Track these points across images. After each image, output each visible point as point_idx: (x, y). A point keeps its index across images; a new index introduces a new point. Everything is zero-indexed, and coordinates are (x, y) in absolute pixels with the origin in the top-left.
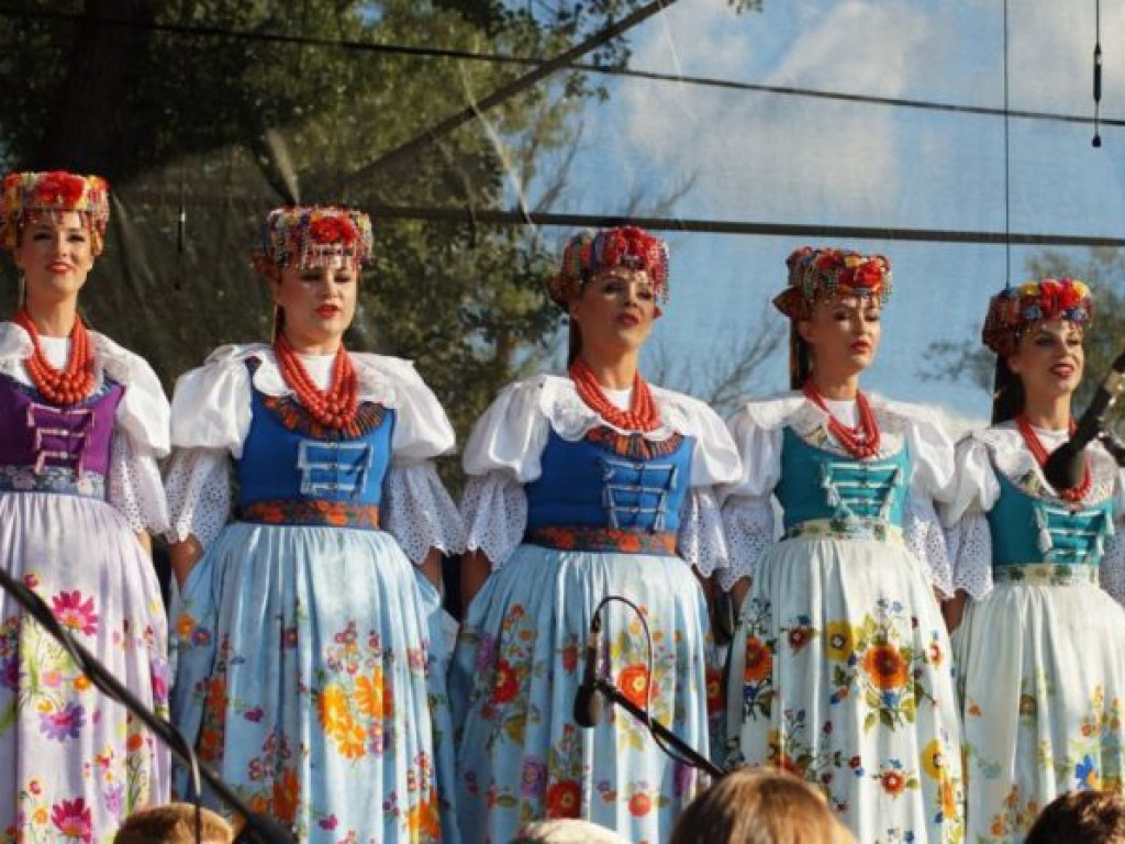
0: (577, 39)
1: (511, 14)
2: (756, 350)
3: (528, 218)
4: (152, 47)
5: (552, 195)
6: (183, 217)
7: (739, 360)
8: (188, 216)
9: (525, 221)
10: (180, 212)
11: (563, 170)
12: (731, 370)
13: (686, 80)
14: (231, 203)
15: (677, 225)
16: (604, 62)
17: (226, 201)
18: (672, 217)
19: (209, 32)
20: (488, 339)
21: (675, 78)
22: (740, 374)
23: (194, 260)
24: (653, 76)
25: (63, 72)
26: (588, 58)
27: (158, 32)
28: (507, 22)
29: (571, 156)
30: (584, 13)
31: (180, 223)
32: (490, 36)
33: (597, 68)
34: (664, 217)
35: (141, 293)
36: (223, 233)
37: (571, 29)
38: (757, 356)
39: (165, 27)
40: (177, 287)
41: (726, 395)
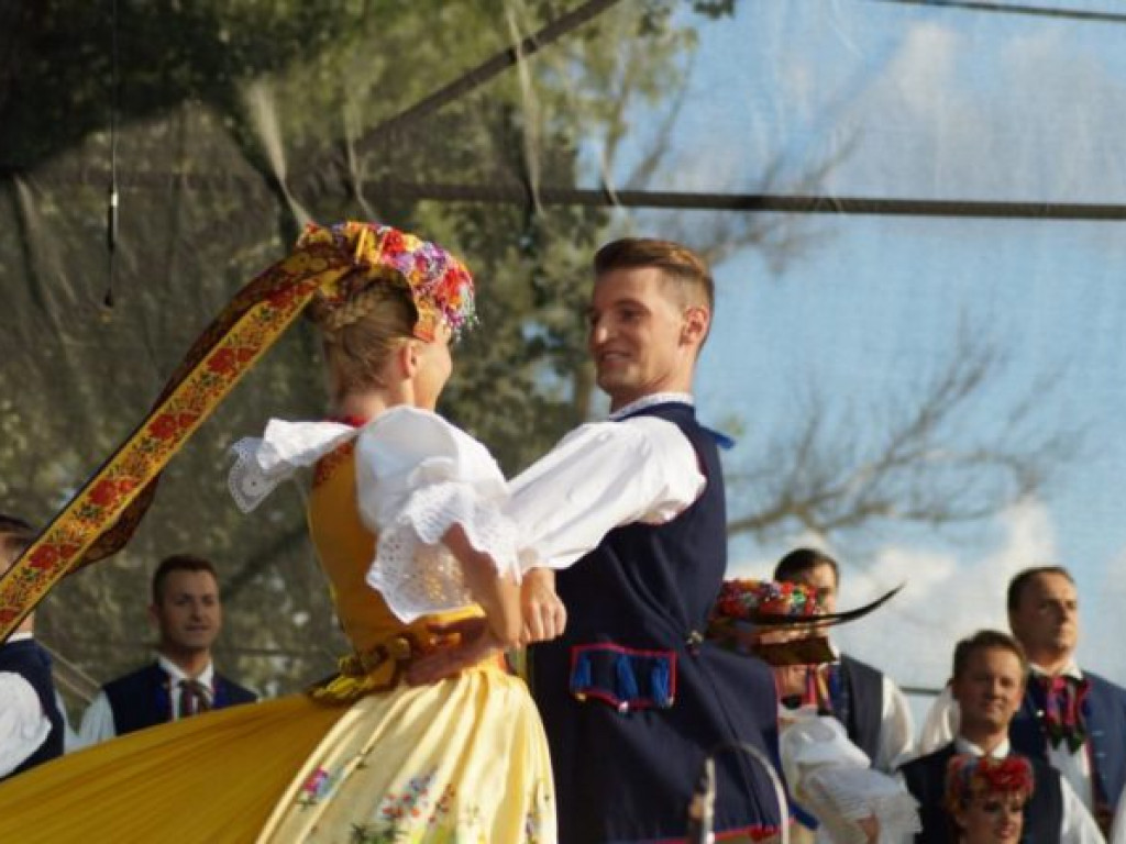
2: (950, 384)
3: (614, 198)
5: (650, 164)
6: (115, 200)
7: (924, 399)
8: (121, 200)
9: (610, 202)
10: (111, 192)
11: (665, 129)
12: (913, 414)
14: (185, 180)
15: (829, 206)
17: (178, 179)
18: (822, 194)
20: (561, 371)
22: (927, 420)
23: (134, 264)
29: (676, 107)
31: (111, 209)
34: (811, 193)
35: (55, 312)
36: (173, 226)
38: (951, 394)
40: (108, 302)
41: (906, 449)
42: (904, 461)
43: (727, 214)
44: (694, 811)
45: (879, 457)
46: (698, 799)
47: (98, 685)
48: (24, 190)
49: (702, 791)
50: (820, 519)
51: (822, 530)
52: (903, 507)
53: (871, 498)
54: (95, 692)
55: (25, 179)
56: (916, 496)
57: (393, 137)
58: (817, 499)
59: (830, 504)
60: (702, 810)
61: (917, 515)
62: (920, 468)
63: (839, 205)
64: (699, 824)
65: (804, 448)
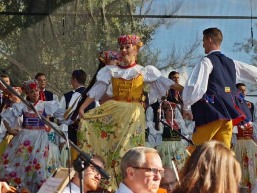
2: (195, 45)
3: (142, 16)
5: (148, 11)
6: (64, 18)
7: (191, 48)
11: (150, 6)
12: (189, 50)
22: (191, 51)
29: (152, 2)
31: (63, 20)
35: (56, 36)
38: (195, 47)
40: (63, 34)
41: (188, 56)
42: (188, 58)
43: (160, 19)
44: (158, 111)
45: (184, 57)
46: (159, 109)
47: (63, 94)
48: (50, 16)
49: (159, 108)
50: (175, 67)
51: (175, 69)
52: (188, 65)
53: (183, 64)
54: (62, 96)
55: (51, 15)
56: (190, 63)
57: (109, 7)
58: (174, 64)
59: (177, 64)
60: (159, 111)
61: (190, 66)
62: (191, 58)
63: (180, 17)
64: (159, 113)
65: (172, 56)
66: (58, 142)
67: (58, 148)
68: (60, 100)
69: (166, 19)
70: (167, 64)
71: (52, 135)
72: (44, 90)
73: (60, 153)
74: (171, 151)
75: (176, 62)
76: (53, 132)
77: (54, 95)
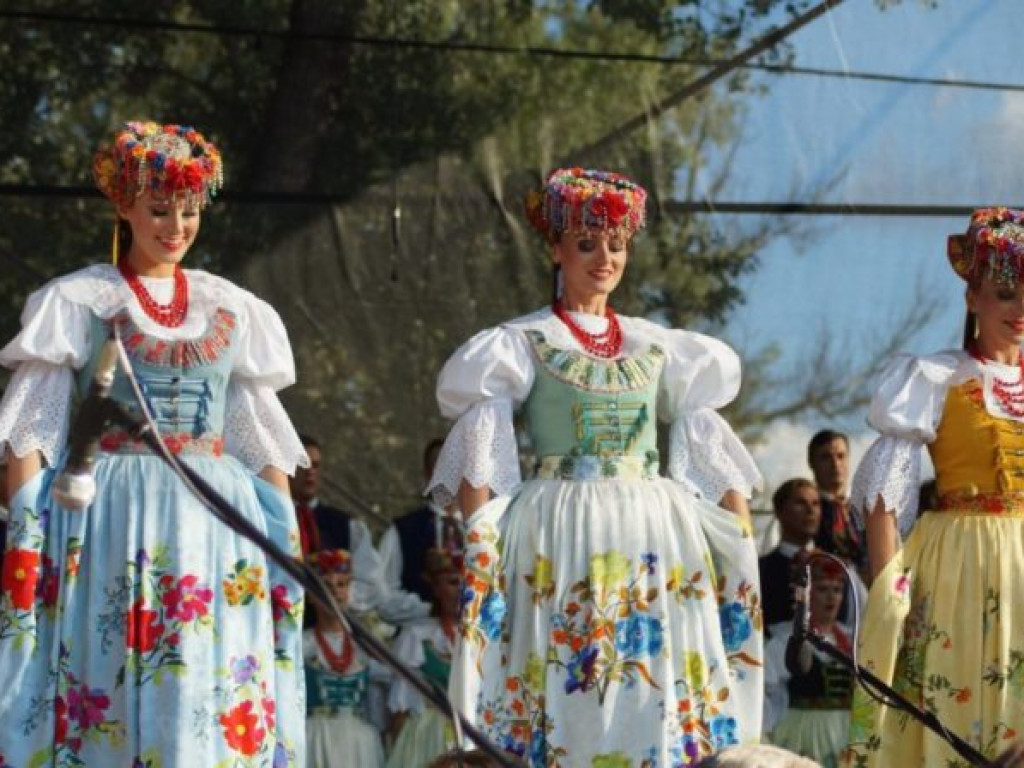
0: (742, 44)
1: (679, 21)
2: (910, 321)
4: (352, 60)
6: (397, 214)
8: (402, 213)
12: (887, 342)
13: (853, 75)
14: (438, 200)
16: (768, 62)
17: (433, 199)
19: (403, 45)
21: (841, 74)
22: (896, 344)
24: (821, 73)
25: (273, 84)
26: (754, 60)
27: (357, 46)
28: (677, 28)
30: (748, 18)
31: (394, 220)
32: (661, 40)
33: (761, 66)
35: (357, 286)
37: (734, 34)
38: (911, 328)
39: (364, 41)
40: (393, 280)
41: (882, 364)
45: (866, 369)
50: (830, 408)
51: (831, 417)
53: (861, 395)
58: (827, 396)
59: (836, 398)
65: (819, 364)
66: (377, 714)
67: (379, 740)
68: (376, 542)
69: (794, 217)
70: (797, 398)
71: (354, 684)
72: (313, 503)
73: (387, 756)
74: (826, 751)
75: (835, 388)
76: (358, 675)
77: (353, 524)
